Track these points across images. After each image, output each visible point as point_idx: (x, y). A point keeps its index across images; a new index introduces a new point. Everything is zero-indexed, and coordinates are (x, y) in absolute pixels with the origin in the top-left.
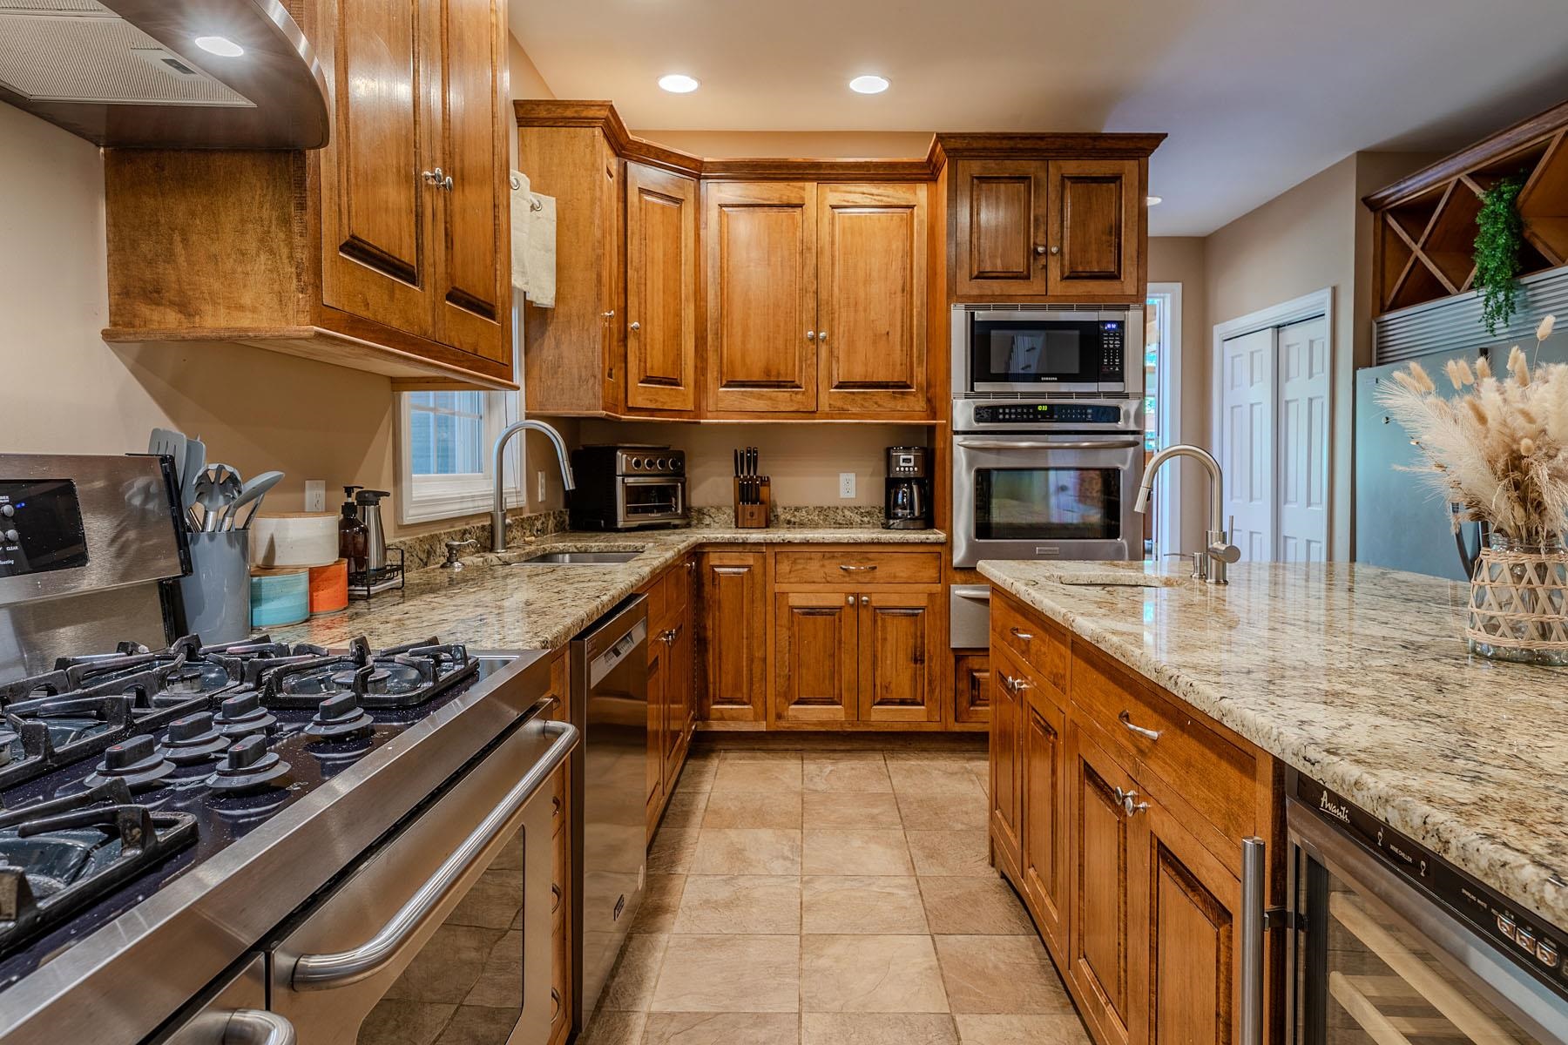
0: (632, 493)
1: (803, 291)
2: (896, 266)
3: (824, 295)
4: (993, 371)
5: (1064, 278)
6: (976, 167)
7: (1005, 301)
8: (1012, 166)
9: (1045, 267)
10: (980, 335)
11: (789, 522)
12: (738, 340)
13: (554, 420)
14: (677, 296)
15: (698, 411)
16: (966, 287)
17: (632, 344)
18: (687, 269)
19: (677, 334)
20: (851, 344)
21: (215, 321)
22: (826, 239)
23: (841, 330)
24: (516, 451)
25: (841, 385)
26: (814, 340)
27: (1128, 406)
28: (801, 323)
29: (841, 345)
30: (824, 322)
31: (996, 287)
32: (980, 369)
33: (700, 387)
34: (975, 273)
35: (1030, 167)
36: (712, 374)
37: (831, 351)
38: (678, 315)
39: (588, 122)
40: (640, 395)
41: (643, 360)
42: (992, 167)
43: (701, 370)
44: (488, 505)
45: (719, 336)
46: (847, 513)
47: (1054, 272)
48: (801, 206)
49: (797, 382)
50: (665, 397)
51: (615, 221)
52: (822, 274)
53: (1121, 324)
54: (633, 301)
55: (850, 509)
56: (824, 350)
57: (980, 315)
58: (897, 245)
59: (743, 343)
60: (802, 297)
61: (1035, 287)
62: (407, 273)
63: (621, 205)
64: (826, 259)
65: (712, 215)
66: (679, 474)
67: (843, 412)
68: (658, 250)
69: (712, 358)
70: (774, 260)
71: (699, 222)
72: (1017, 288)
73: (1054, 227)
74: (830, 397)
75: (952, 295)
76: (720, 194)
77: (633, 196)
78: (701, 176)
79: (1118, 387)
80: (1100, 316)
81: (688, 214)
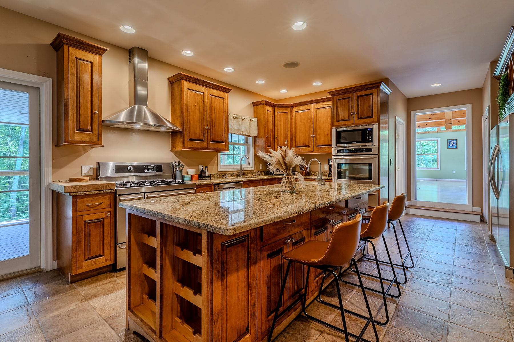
2: (327, 119)
3: (315, 127)
4: (341, 142)
5: (358, 119)
6: (338, 97)
7: (344, 126)
8: (346, 96)
9: (354, 117)
10: (339, 134)
11: (314, 175)
12: (298, 138)
14: (286, 130)
16: (336, 124)
17: (276, 141)
18: (289, 125)
19: (286, 138)
20: (320, 137)
21: (177, 149)
22: (315, 116)
23: (318, 134)
25: (318, 146)
26: (313, 137)
27: (375, 148)
28: (310, 133)
29: (318, 137)
30: (315, 133)
31: (343, 123)
32: (338, 142)
34: (338, 120)
35: (350, 95)
36: (294, 145)
37: (316, 139)
38: (287, 134)
39: (262, 104)
41: (278, 143)
42: (342, 96)
43: (291, 144)
45: (295, 137)
46: (325, 173)
47: (356, 118)
48: (310, 109)
49: (309, 146)
51: (271, 119)
52: (314, 123)
53: (372, 129)
54: (276, 133)
55: (326, 172)
56: (315, 138)
57: (338, 130)
58: (327, 115)
59: (299, 138)
60: (310, 128)
61: (351, 122)
62: (202, 140)
63: (274, 116)
64: (315, 120)
65: (294, 114)
67: (318, 152)
68: (281, 123)
70: (305, 121)
71: (292, 116)
72: (347, 123)
73: (356, 108)
74: (316, 148)
75: (333, 125)
76: (295, 109)
77: (276, 113)
78: (292, 106)
79: (371, 144)
80: (367, 127)
81: (289, 114)
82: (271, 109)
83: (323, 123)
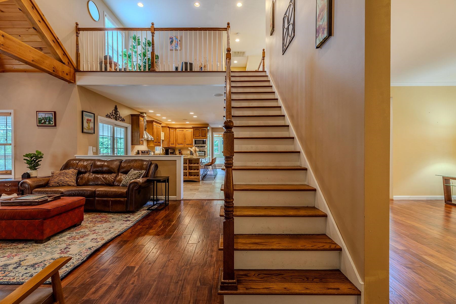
0: (170, 153)
1: (184, 137)
2: (191, 135)
6: (195, 129)
7: (197, 139)
8: (198, 129)
10: (195, 141)
13: (164, 148)
15: (176, 146)
16: (194, 137)
18: (175, 136)
19: (174, 141)
20: (188, 141)
21: (150, 146)
22: (185, 133)
24: (161, 150)
26: (185, 141)
27: (206, 146)
28: (183, 140)
30: (185, 139)
31: (197, 137)
32: (195, 143)
33: (176, 145)
35: (199, 129)
36: (177, 143)
38: (174, 139)
39: (167, 127)
40: (171, 145)
41: (171, 143)
42: (196, 129)
43: (176, 143)
44: (159, 153)
47: (201, 136)
48: (183, 131)
49: (183, 144)
50: (173, 145)
51: (169, 133)
53: (206, 140)
54: (170, 139)
56: (185, 142)
57: (195, 139)
58: (191, 134)
59: (179, 141)
62: (156, 142)
64: (185, 135)
65: (177, 131)
66: (174, 151)
67: (187, 146)
68: (172, 135)
69: (177, 142)
70: (182, 135)
71: (176, 132)
72: (198, 137)
73: (201, 133)
74: (186, 145)
75: (193, 138)
76: (177, 130)
77: (170, 131)
78: (176, 128)
79: (205, 145)
80: (204, 140)
81: (175, 131)
82: (168, 129)
83: (189, 136)
